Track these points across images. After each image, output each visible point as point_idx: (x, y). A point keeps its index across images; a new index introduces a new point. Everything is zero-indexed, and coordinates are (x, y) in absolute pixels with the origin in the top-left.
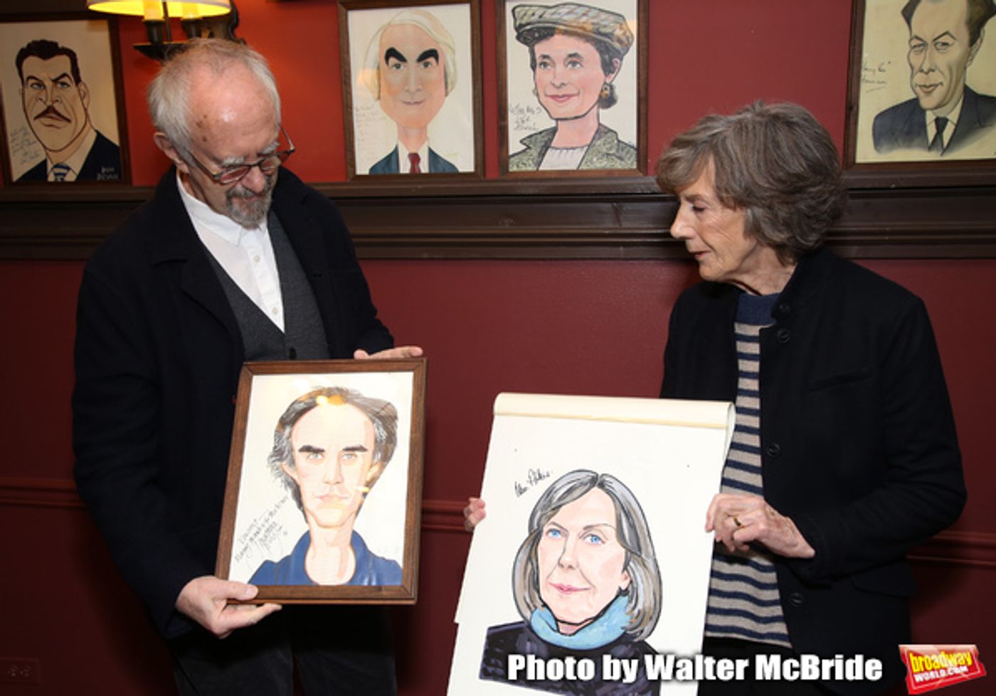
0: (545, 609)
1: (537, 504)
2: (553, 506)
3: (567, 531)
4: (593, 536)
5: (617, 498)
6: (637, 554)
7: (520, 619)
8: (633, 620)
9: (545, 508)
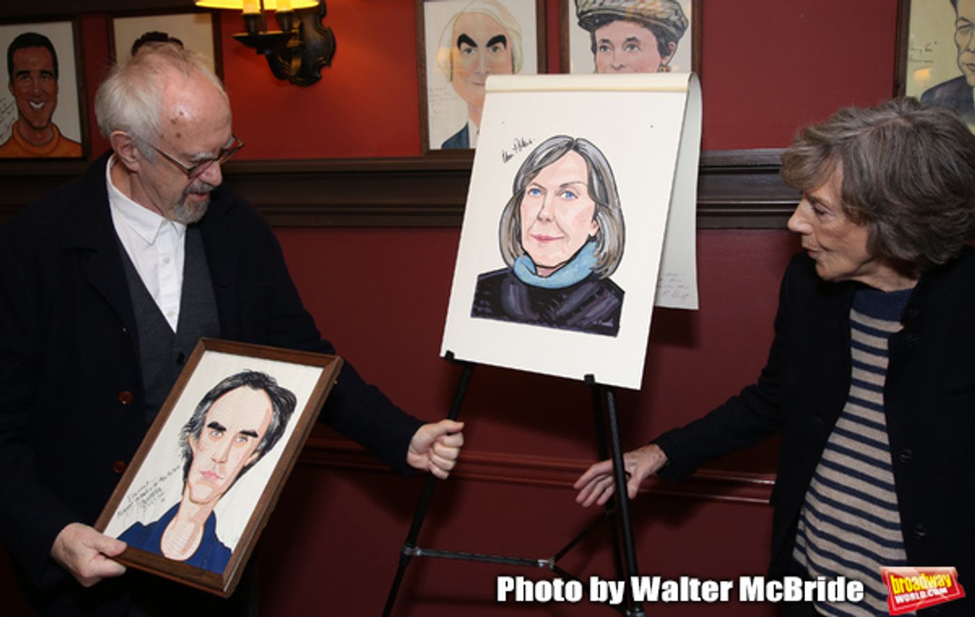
0: (526, 257)
1: (521, 168)
2: (534, 169)
3: (546, 190)
4: (567, 192)
5: (589, 159)
6: (604, 206)
7: (505, 266)
8: (601, 261)
9: (527, 170)
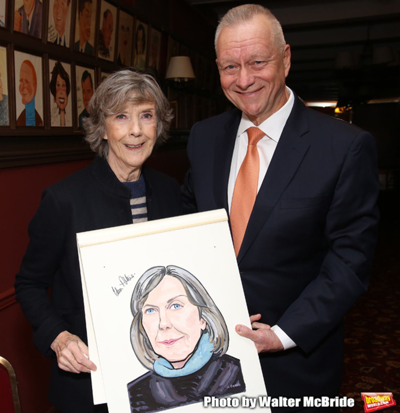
0: (161, 358)
1: (132, 297)
2: (143, 295)
3: (157, 307)
4: (174, 305)
5: (181, 277)
6: (205, 307)
7: (147, 371)
8: (216, 345)
9: (138, 297)
